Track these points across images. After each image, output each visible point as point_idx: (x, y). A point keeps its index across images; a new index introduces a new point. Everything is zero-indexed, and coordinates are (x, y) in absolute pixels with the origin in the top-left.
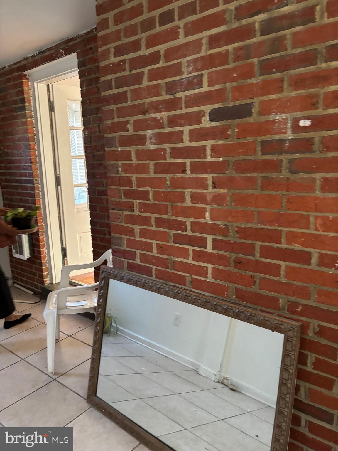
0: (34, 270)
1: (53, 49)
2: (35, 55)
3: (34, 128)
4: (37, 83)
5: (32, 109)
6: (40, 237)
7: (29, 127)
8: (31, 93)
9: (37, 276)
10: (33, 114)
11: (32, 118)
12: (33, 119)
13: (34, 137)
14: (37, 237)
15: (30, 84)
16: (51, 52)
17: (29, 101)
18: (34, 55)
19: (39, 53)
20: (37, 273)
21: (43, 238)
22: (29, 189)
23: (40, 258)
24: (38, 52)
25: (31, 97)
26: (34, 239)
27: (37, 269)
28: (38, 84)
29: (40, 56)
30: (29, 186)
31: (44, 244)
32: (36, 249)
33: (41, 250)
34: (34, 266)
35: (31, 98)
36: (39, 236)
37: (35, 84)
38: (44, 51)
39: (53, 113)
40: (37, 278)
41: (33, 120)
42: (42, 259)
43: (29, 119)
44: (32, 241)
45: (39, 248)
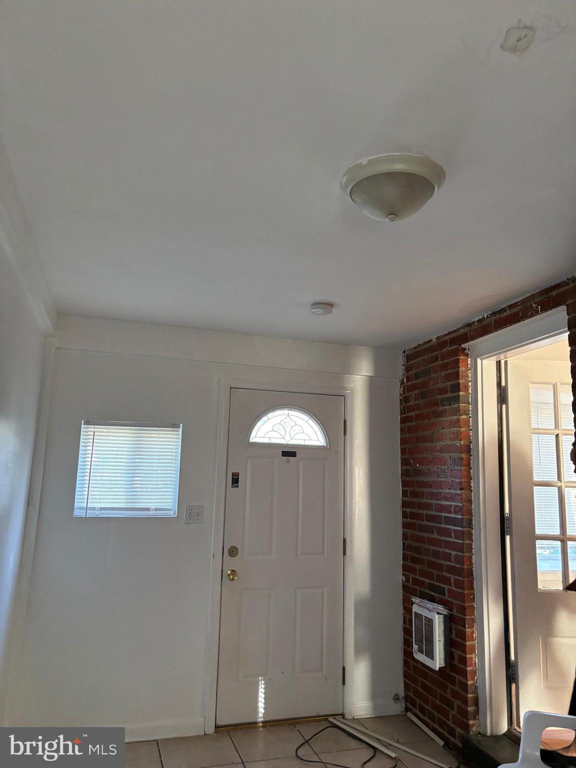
0: (449, 696)
1: (519, 306)
2: (486, 317)
3: (471, 430)
4: (482, 359)
5: (470, 401)
6: (467, 630)
7: (462, 429)
8: (470, 375)
9: (456, 708)
10: (470, 409)
11: (468, 414)
12: (470, 415)
13: (470, 446)
14: (461, 628)
15: (469, 362)
16: (515, 310)
17: (467, 387)
18: (484, 318)
19: (494, 314)
20: (456, 703)
21: (473, 633)
22: (453, 535)
23: (464, 674)
24: (490, 312)
25: (470, 381)
26: (454, 632)
27: (455, 694)
28: (484, 361)
29: (495, 317)
30: (454, 530)
31: (474, 646)
32: (457, 653)
33: (468, 656)
34: (450, 685)
35: (470, 383)
36: (465, 627)
37: (479, 361)
38: (503, 310)
39: (504, 406)
40: (454, 713)
41: (470, 417)
42: (469, 677)
43: (464, 417)
44: (451, 634)
45: (464, 652)
